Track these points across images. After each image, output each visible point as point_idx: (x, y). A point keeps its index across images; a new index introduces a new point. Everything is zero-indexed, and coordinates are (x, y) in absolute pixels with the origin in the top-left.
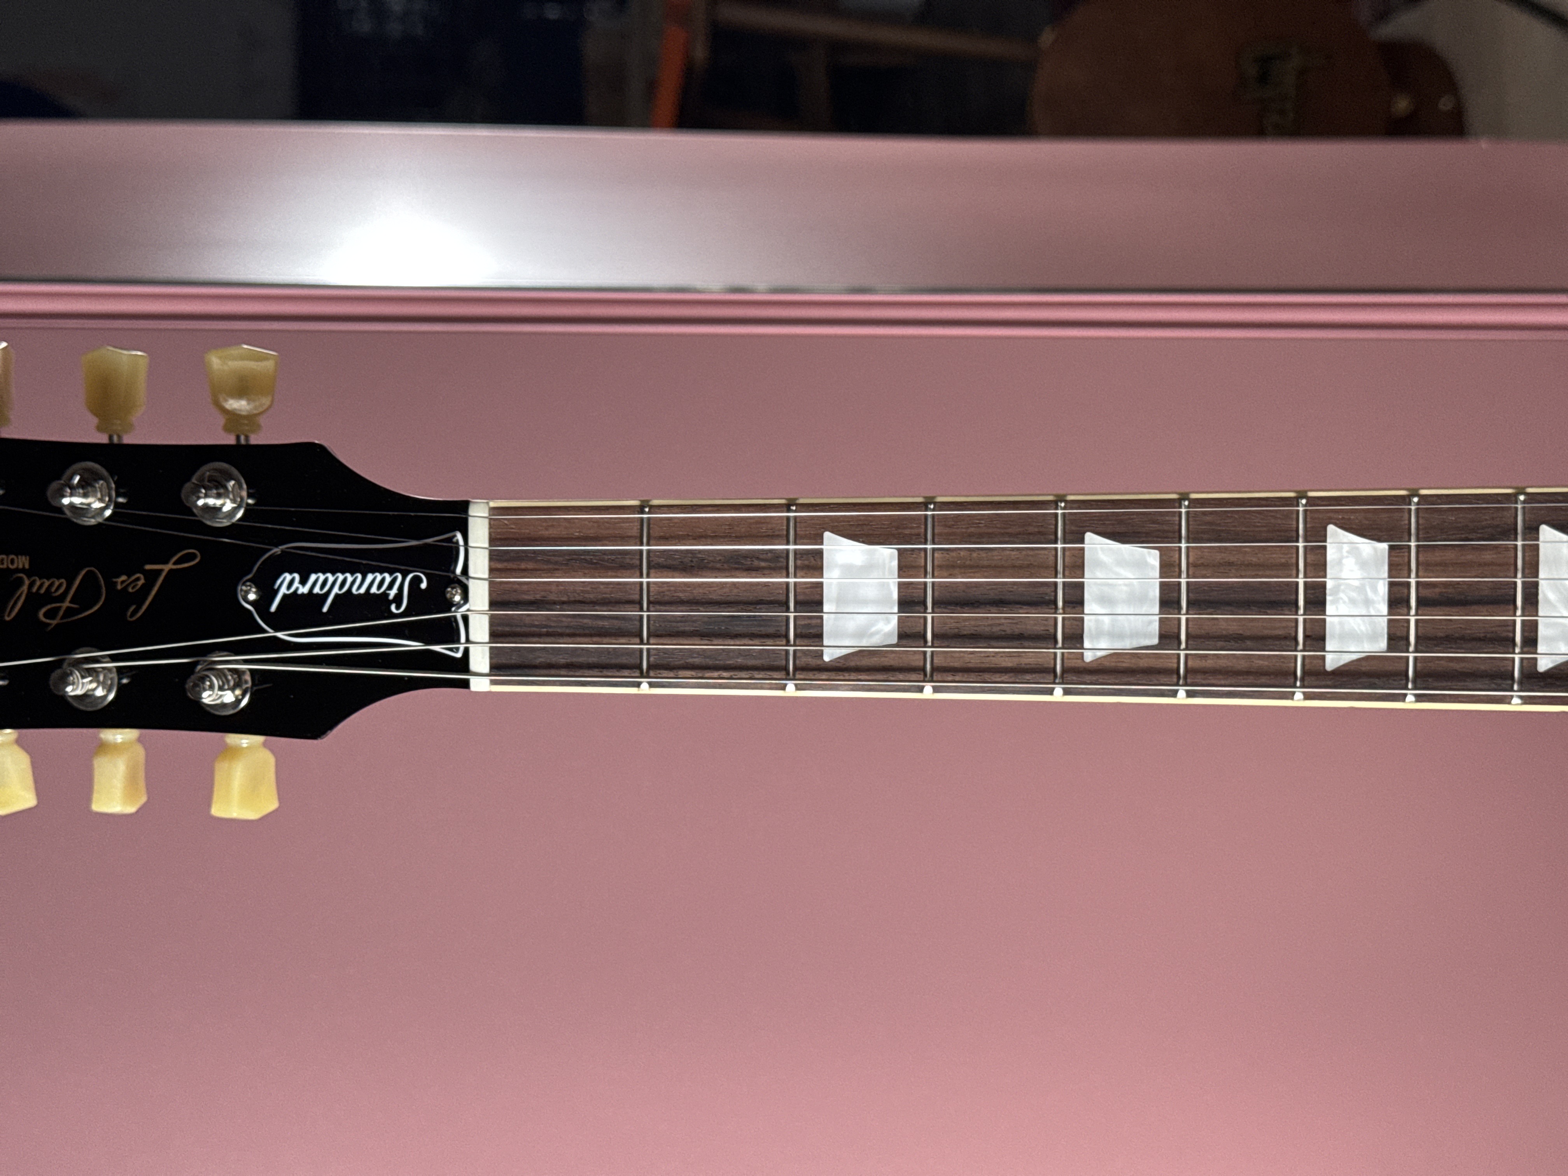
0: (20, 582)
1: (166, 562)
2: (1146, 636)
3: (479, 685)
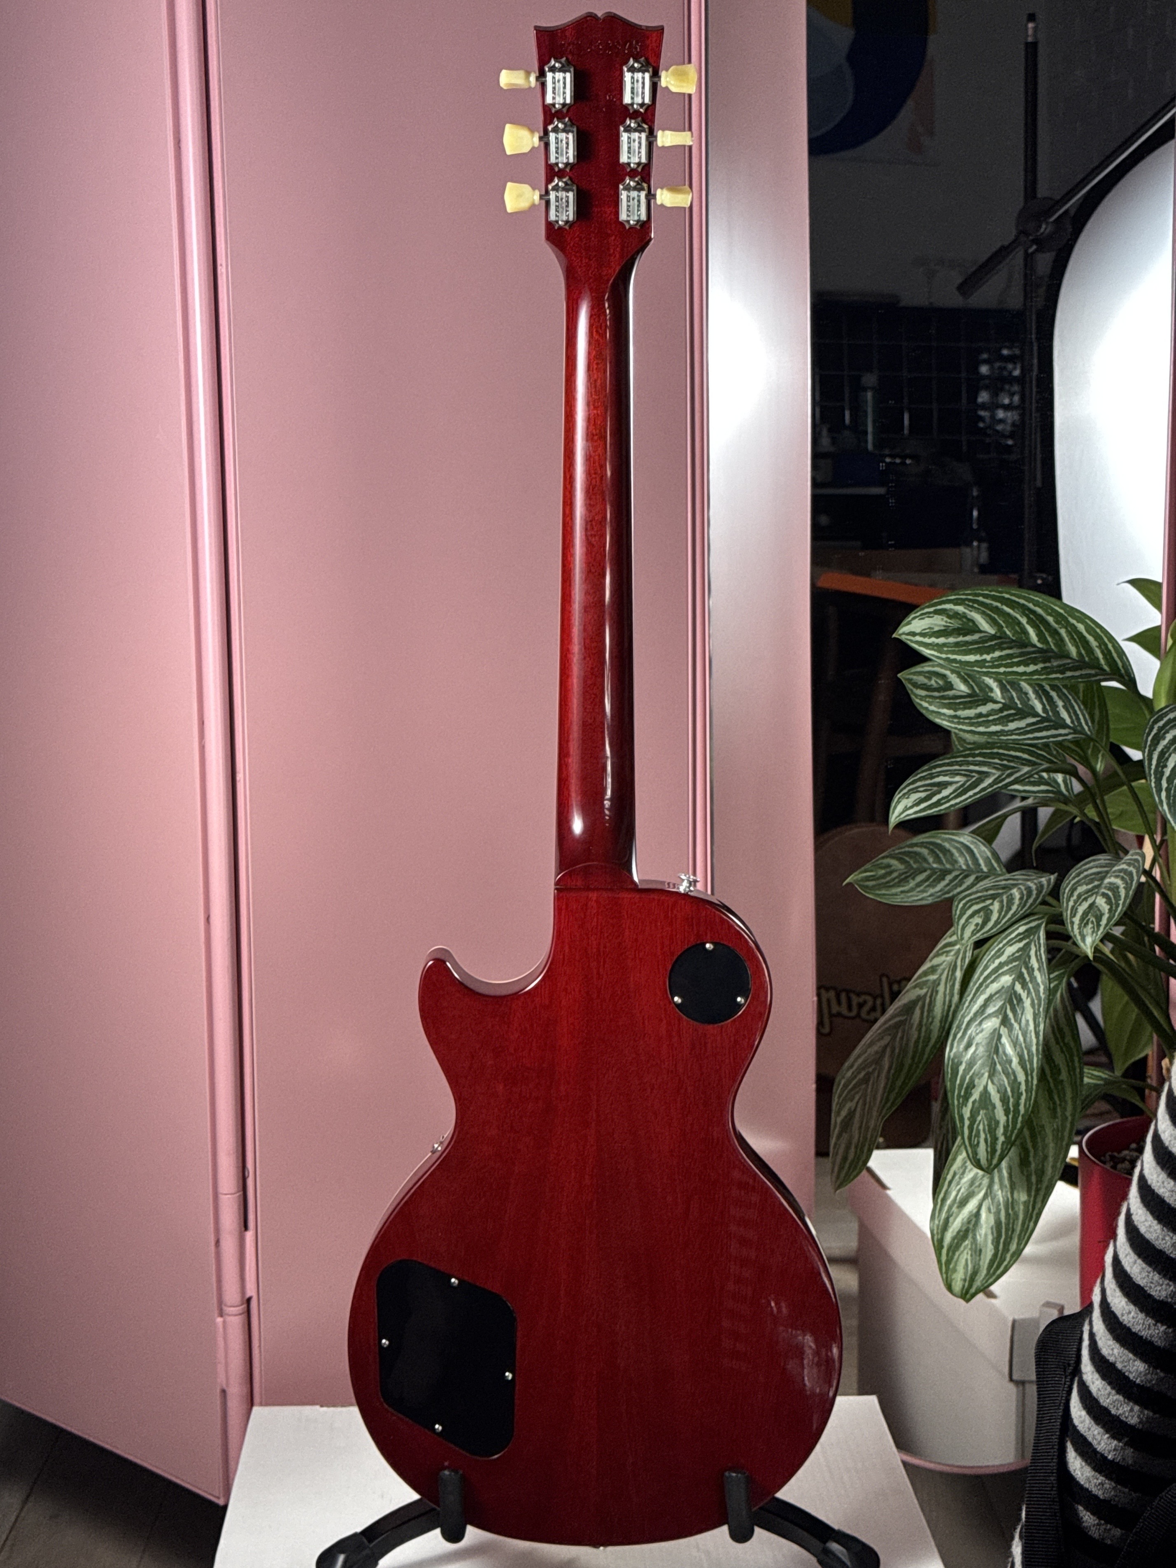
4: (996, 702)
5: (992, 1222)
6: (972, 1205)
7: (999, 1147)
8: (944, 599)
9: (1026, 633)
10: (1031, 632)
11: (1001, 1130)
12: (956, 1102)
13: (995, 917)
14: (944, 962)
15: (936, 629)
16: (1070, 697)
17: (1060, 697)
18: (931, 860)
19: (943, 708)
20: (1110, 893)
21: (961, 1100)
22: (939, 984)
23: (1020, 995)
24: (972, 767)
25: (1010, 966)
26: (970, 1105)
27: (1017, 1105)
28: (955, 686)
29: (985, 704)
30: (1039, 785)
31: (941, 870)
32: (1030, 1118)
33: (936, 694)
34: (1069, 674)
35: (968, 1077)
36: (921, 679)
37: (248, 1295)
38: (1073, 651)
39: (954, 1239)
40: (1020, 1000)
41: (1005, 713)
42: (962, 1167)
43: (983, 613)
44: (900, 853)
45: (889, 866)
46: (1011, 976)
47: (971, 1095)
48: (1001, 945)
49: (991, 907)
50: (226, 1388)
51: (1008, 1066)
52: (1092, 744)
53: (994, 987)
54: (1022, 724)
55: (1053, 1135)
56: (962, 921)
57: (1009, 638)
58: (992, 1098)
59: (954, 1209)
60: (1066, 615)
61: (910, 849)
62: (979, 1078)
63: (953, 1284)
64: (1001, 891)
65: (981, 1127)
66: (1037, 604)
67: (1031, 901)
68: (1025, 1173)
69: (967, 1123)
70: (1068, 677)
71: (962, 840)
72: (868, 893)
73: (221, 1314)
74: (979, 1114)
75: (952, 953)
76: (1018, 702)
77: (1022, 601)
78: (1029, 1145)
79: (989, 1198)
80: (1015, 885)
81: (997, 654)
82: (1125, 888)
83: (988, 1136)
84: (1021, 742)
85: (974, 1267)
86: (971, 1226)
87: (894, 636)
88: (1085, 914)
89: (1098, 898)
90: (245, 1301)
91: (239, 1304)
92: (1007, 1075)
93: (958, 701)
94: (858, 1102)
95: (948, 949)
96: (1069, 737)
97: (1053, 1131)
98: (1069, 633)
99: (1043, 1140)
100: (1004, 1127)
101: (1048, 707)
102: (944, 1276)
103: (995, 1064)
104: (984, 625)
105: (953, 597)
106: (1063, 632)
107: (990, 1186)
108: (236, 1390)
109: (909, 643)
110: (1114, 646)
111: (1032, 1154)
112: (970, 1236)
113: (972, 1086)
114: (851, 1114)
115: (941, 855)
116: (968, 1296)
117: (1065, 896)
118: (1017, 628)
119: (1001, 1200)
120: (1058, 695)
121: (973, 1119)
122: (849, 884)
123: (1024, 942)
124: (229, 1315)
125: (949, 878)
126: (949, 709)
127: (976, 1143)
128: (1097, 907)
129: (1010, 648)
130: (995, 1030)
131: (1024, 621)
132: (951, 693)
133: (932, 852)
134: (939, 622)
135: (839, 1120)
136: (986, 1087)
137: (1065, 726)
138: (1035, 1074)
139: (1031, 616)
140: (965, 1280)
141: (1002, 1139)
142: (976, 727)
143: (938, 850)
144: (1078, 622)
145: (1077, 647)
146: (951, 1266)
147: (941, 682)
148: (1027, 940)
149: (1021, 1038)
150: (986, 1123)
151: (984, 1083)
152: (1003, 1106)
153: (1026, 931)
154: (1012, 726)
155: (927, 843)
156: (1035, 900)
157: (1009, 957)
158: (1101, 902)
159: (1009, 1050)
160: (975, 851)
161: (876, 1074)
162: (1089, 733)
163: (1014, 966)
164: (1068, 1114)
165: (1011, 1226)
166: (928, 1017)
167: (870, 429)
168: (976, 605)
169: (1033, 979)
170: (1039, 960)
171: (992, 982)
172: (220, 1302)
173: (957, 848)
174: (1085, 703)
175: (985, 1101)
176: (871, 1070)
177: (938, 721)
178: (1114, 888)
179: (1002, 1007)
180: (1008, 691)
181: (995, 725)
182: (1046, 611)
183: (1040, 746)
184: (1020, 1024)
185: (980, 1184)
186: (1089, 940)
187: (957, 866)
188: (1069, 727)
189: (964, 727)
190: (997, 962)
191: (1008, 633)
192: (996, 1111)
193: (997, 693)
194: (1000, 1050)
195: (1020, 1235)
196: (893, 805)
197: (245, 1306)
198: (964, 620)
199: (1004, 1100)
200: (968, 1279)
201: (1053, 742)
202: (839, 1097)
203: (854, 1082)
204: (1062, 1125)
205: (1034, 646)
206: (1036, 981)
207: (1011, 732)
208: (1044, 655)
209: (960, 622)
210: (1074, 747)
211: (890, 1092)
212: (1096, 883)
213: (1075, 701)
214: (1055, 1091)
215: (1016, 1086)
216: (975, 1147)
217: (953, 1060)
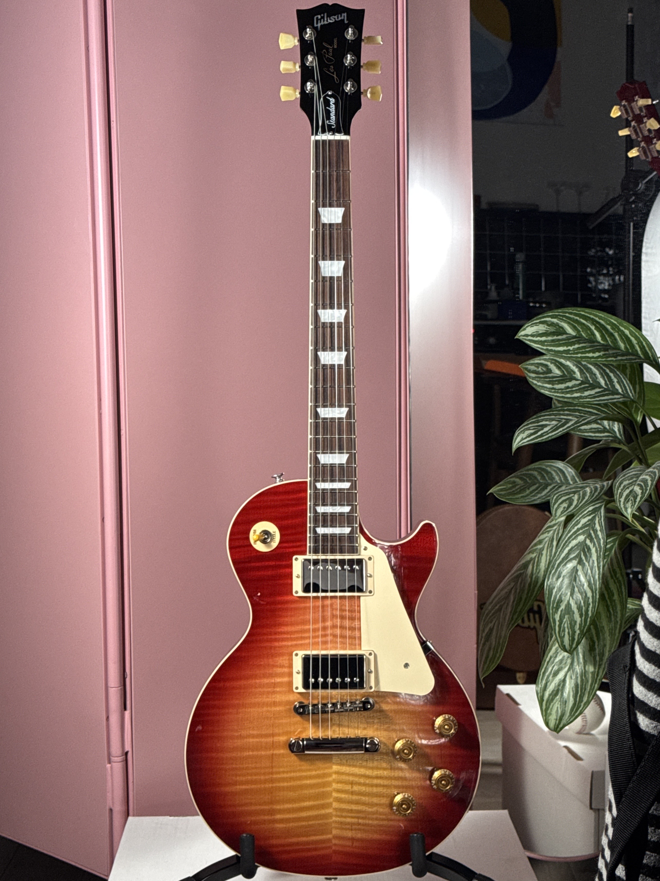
0: (331, 46)
1: (336, 76)
2: (324, 274)
3: (313, 138)
4: (577, 380)
5: (573, 685)
6: (561, 675)
7: (576, 637)
8: (546, 315)
9: (593, 334)
10: (597, 335)
11: (577, 626)
12: (551, 611)
13: (575, 503)
14: (546, 537)
15: (541, 332)
16: (621, 376)
17: (615, 377)
18: (539, 478)
19: (546, 384)
20: (642, 484)
21: (554, 610)
22: (543, 550)
23: (589, 546)
24: (562, 417)
25: (584, 530)
26: (559, 612)
27: (587, 611)
28: (553, 371)
29: (571, 381)
30: (604, 433)
31: (545, 483)
32: (594, 620)
33: (542, 376)
34: (619, 358)
35: (558, 596)
36: (533, 368)
37: (126, 750)
38: (622, 346)
39: (550, 695)
40: (589, 549)
41: (583, 386)
42: (555, 653)
43: (569, 323)
44: (521, 475)
45: (514, 482)
46: (584, 535)
47: (560, 606)
48: (578, 518)
49: (573, 498)
50: (112, 808)
51: (582, 588)
52: (634, 405)
53: (574, 543)
54: (593, 392)
55: (609, 632)
56: (556, 506)
57: (584, 338)
58: (572, 608)
59: (551, 678)
60: (618, 325)
61: (527, 472)
62: (565, 596)
63: (550, 722)
64: (579, 489)
65: (566, 625)
66: (600, 318)
67: (597, 494)
68: (593, 655)
69: (557, 623)
70: (619, 360)
71: (557, 465)
72: (502, 498)
73: (110, 762)
74: (564, 618)
75: (552, 532)
76: (590, 380)
77: (592, 316)
78: (595, 639)
79: (571, 671)
80: (587, 486)
81: (577, 346)
82: (651, 480)
83: (570, 630)
84: (591, 403)
85: (562, 712)
86: (560, 688)
87: (516, 337)
88: (628, 496)
89: (635, 487)
90: (124, 754)
91: (121, 755)
92: (581, 594)
93: (555, 379)
94: (494, 624)
95: (549, 529)
96: (621, 400)
97: (609, 630)
98: (620, 335)
99: (603, 635)
100: (579, 624)
101: (608, 383)
102: (544, 718)
103: (574, 587)
104: (570, 330)
105: (550, 314)
106: (616, 335)
107: (572, 664)
108: (118, 808)
109: (524, 341)
110: (646, 343)
111: (596, 644)
112: (559, 694)
113: (560, 601)
114: (491, 630)
115: (545, 475)
116: (558, 729)
117: (616, 487)
118: (589, 332)
119: (578, 671)
120: (614, 376)
121: (561, 621)
122: (491, 493)
123: (592, 516)
124: (115, 762)
125: (549, 488)
126: (549, 384)
127: (563, 635)
128: (635, 492)
129: (585, 343)
130: (574, 567)
131: (593, 328)
132: (550, 375)
133: (540, 473)
134: (542, 328)
135: (484, 635)
136: (569, 602)
137: (618, 394)
138: (597, 592)
139: (597, 325)
140: (556, 720)
141: (578, 632)
142: (565, 394)
143: (542, 471)
144: (625, 329)
145: (625, 344)
146: (549, 711)
147: (544, 369)
148: (594, 515)
149: (589, 571)
150: (569, 622)
151: (568, 599)
152: (579, 612)
153: (593, 509)
154: (586, 393)
155: (537, 468)
156: (599, 493)
157: (583, 525)
158: (637, 489)
159: (583, 579)
160: (566, 472)
161: (506, 605)
162: (632, 398)
163: (586, 530)
164: (618, 619)
165: (584, 687)
166: (536, 569)
167: (521, 287)
168: (564, 319)
169: (597, 536)
170: (600, 525)
171: (573, 540)
172: (109, 755)
173: (554, 471)
174: (629, 380)
175: (568, 609)
176: (502, 603)
177: (542, 391)
178: (645, 481)
179: (579, 554)
180: (585, 373)
181: (577, 393)
182: (606, 322)
183: (602, 405)
184: (589, 563)
185: (566, 663)
186: (629, 510)
187: (554, 481)
188: (621, 394)
189: (558, 395)
190: (576, 528)
191: (583, 334)
192: (574, 615)
193: (578, 375)
194: (577, 579)
195: (589, 692)
196: (515, 437)
197: (124, 756)
198: (557, 327)
199: (579, 608)
200: (558, 718)
201: (610, 402)
202: (484, 621)
203: (493, 612)
204: (615, 626)
205: (599, 342)
206: (599, 537)
207: (586, 397)
208: (605, 348)
209: (555, 328)
210: (623, 407)
211: (514, 614)
212: (635, 479)
213: (624, 379)
214: (611, 607)
215: (587, 600)
216: (562, 638)
217: (549, 586)
